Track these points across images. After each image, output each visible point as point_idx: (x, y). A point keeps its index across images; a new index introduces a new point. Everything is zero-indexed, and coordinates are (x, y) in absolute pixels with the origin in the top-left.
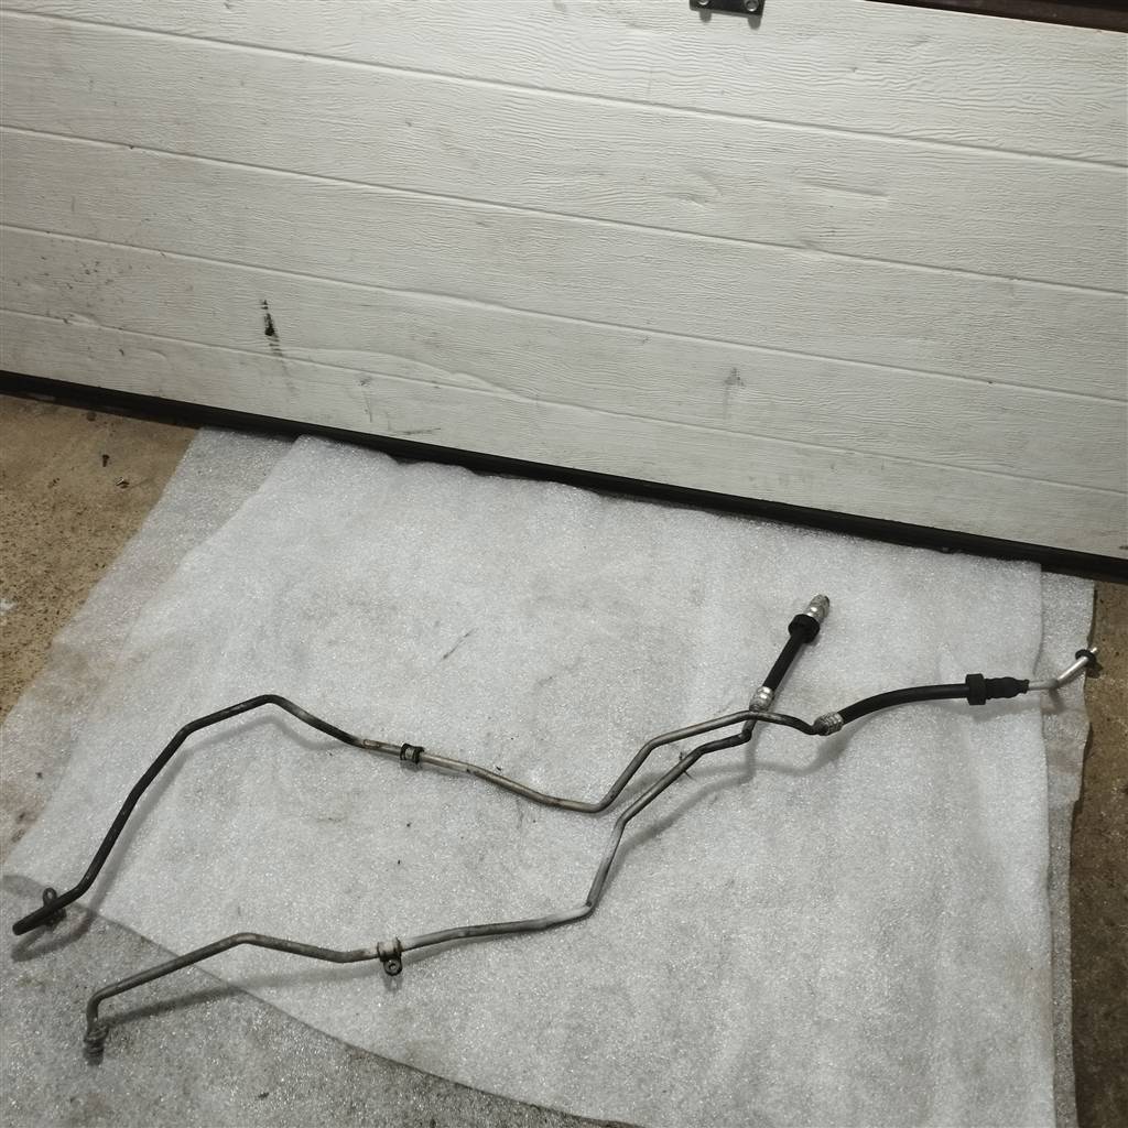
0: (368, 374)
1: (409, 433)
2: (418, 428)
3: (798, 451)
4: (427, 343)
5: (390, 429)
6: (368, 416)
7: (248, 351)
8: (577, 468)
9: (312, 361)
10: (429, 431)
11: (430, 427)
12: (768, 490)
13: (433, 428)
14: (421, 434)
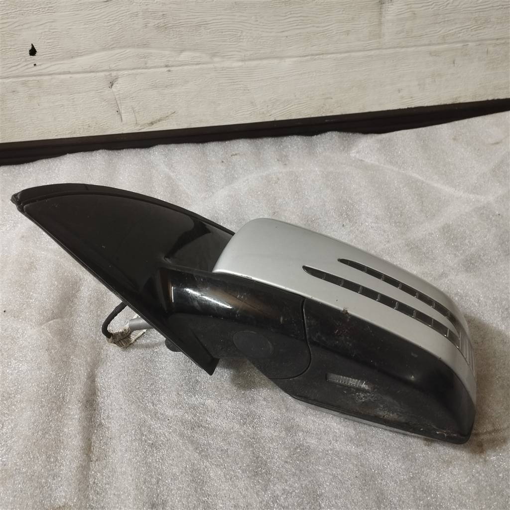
0: (114, 74)
1: (152, 123)
2: (158, 118)
3: (431, 53)
4: (158, 27)
5: (137, 124)
6: (119, 117)
7: (17, 77)
8: (278, 119)
9: (69, 73)
10: (167, 117)
11: (168, 113)
12: (412, 98)
13: (170, 113)
14: (161, 122)
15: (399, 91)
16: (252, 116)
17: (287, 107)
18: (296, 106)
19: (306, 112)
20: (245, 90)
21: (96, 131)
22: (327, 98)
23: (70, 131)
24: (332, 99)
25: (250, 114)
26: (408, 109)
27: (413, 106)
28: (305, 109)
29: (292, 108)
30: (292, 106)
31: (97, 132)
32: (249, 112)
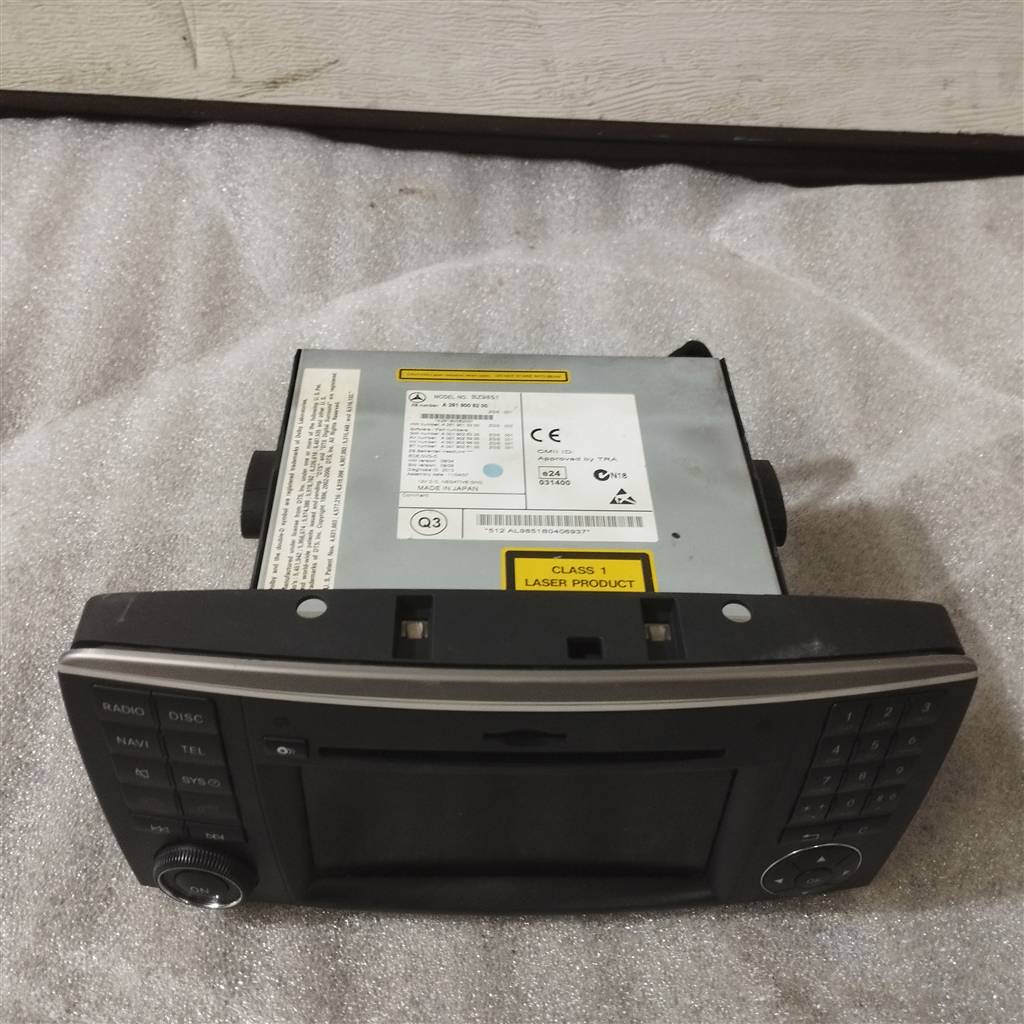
1: (274, 84)
2: (293, 70)
5: (235, 79)
8: (611, 116)
10: (315, 71)
11: (317, 60)
12: (974, 107)
13: (323, 63)
14: (298, 84)
15: (946, 84)
16: (541, 100)
17: (637, 87)
18: (662, 88)
19: (684, 109)
20: (530, 25)
21: (128, 82)
22: (749, 78)
23: (58, 76)
24: (760, 81)
25: (536, 93)
26: (960, 135)
27: (973, 130)
28: (684, 98)
29: (649, 91)
30: (653, 86)
31: (129, 86)
32: (536, 88)
